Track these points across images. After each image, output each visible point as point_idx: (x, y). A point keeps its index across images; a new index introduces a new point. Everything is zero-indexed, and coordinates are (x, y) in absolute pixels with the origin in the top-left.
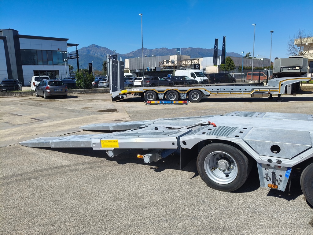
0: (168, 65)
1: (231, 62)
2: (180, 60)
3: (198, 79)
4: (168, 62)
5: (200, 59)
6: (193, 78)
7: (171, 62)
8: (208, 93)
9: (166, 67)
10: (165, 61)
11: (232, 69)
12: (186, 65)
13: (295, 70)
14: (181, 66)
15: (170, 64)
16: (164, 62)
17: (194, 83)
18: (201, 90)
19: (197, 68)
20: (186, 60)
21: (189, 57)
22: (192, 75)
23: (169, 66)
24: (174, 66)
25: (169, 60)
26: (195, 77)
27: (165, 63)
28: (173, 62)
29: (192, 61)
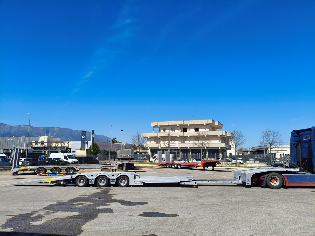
0: (36, 146)
1: (97, 147)
2: (49, 142)
3: (70, 161)
4: (37, 143)
5: (70, 142)
6: (65, 160)
7: (40, 143)
8: (78, 169)
9: (35, 147)
10: (34, 142)
11: (98, 153)
12: (56, 146)
13: (127, 156)
14: (51, 148)
15: (40, 145)
16: (32, 142)
17: (67, 163)
18: (74, 167)
19: (68, 151)
20: (57, 142)
21: (59, 140)
22: (65, 157)
23: (38, 147)
24: (43, 147)
25: (39, 142)
26: (67, 159)
27: (34, 144)
28: (42, 143)
29: (62, 143)
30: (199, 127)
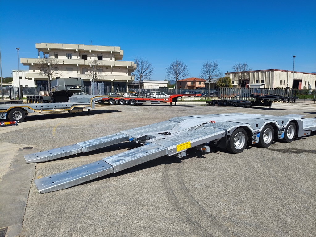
30: (103, 55)
